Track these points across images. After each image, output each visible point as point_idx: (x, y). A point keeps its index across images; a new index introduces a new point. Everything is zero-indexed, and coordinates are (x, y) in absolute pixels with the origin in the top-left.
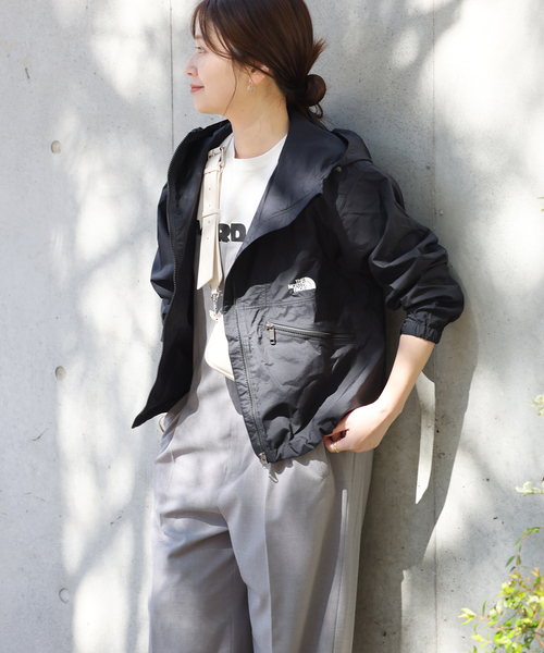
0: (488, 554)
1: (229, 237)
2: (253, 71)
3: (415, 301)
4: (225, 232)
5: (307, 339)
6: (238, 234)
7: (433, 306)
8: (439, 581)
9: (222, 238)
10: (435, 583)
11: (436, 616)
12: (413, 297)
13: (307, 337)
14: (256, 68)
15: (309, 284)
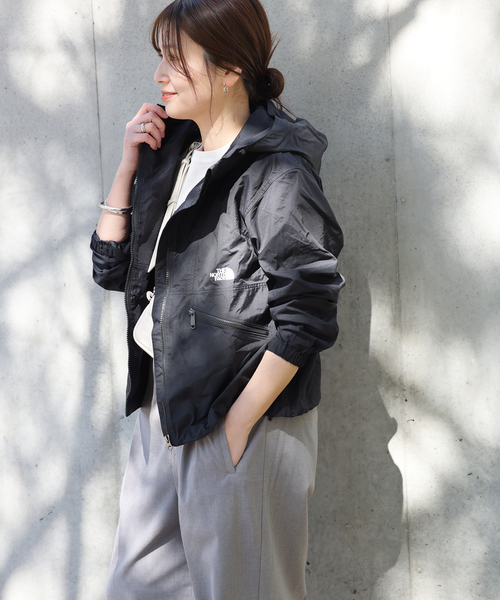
0: (463, 507)
2: (227, 74)
14: (229, 70)
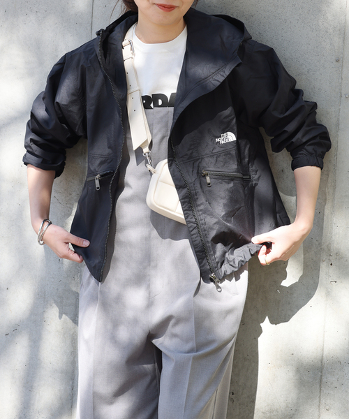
1: (152, 105)
3: (304, 140)
4: (148, 102)
5: (232, 180)
6: (160, 102)
7: (317, 140)
8: (324, 380)
9: (146, 106)
10: (321, 381)
11: (319, 406)
12: (303, 136)
13: (231, 179)
15: (231, 137)
